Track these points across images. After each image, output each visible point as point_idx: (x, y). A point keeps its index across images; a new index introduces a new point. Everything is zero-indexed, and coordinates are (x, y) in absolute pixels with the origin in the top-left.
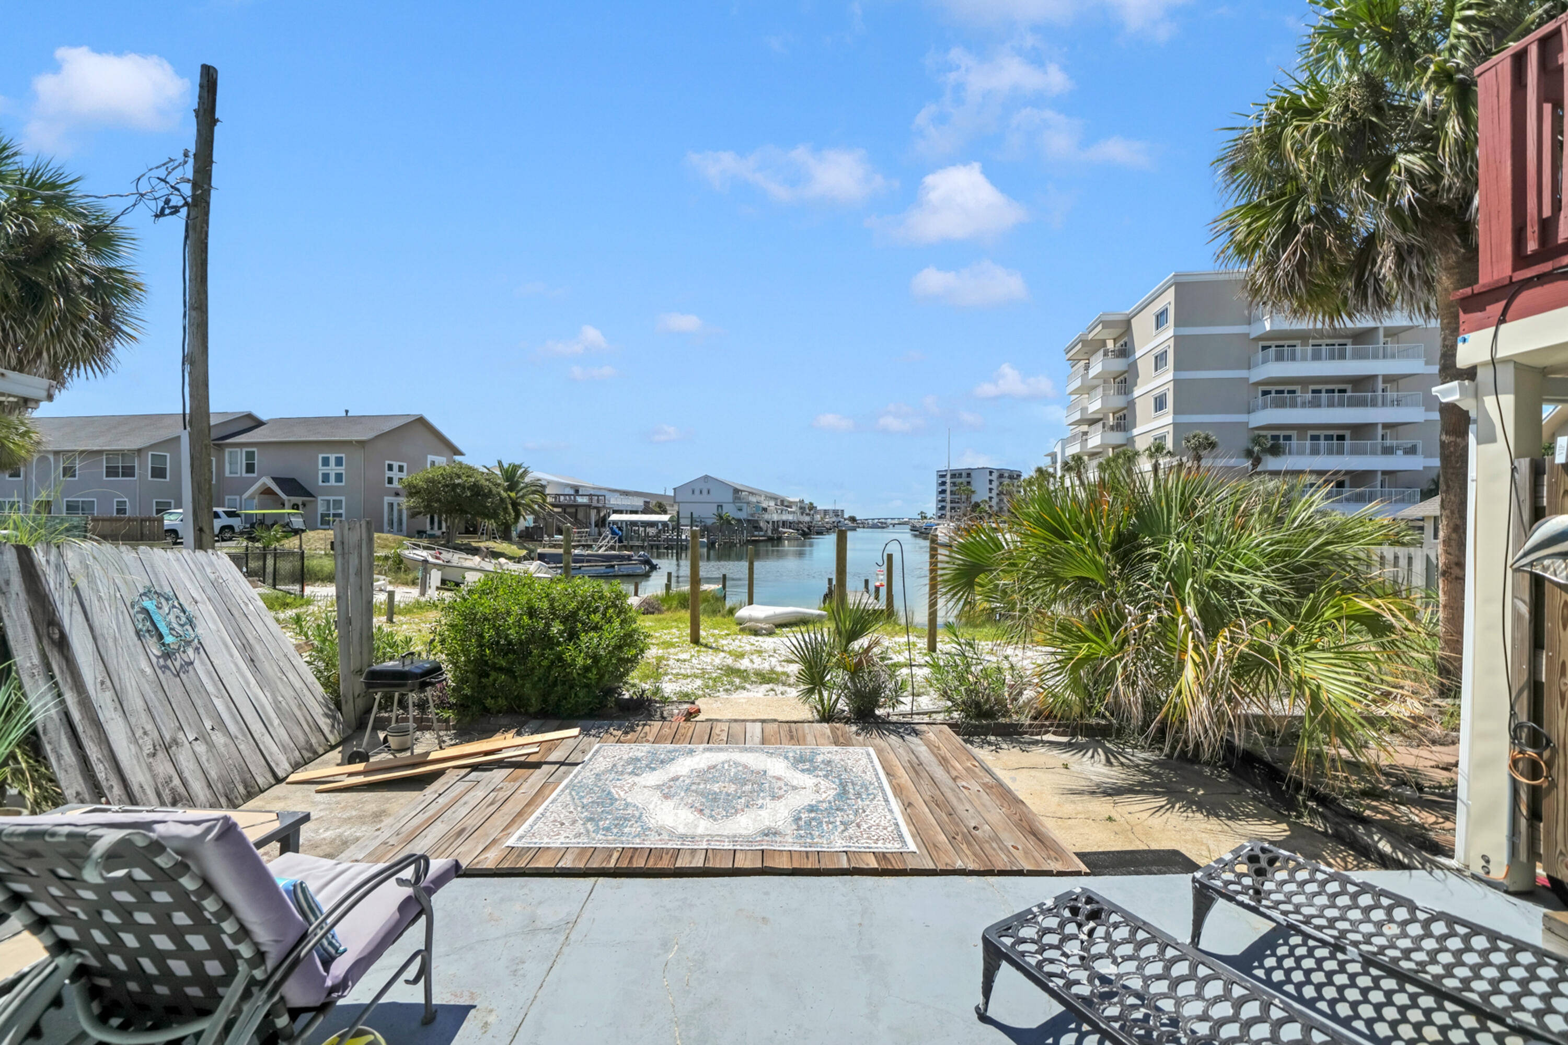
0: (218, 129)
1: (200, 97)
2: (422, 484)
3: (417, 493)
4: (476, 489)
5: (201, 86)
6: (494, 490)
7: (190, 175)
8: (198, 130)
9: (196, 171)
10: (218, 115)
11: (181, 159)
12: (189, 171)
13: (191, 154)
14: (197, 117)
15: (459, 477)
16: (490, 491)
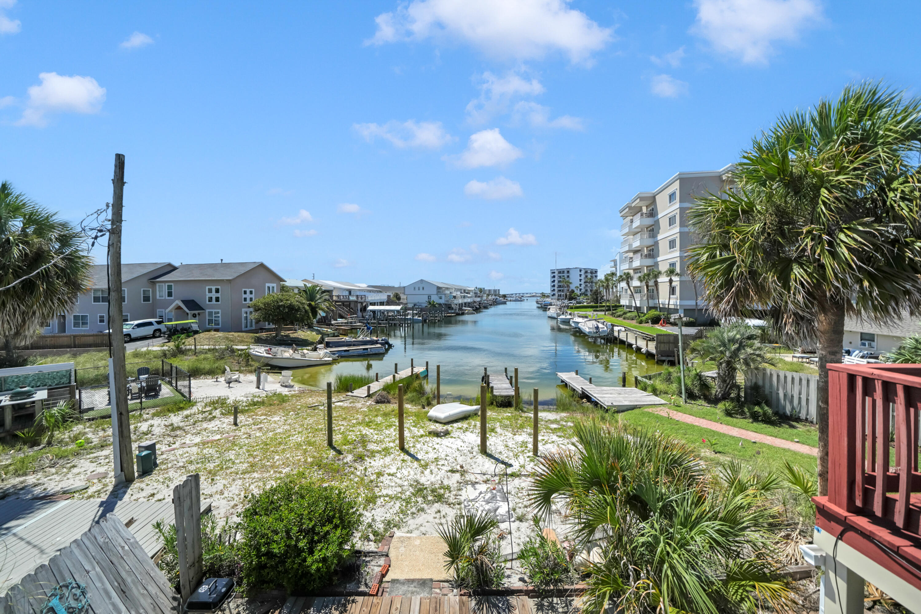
0: (125, 188)
1: (115, 172)
2: (262, 306)
3: (259, 309)
4: (291, 308)
5: (116, 166)
6: (301, 306)
7: (110, 217)
8: (114, 191)
9: (113, 214)
10: (125, 180)
11: (105, 208)
12: (109, 214)
13: (110, 205)
14: (113, 183)
15: (282, 301)
16: (299, 307)
